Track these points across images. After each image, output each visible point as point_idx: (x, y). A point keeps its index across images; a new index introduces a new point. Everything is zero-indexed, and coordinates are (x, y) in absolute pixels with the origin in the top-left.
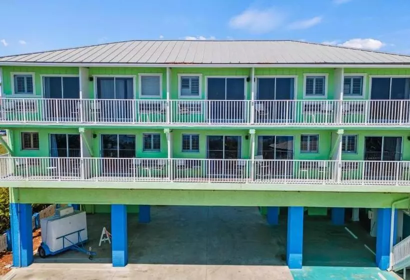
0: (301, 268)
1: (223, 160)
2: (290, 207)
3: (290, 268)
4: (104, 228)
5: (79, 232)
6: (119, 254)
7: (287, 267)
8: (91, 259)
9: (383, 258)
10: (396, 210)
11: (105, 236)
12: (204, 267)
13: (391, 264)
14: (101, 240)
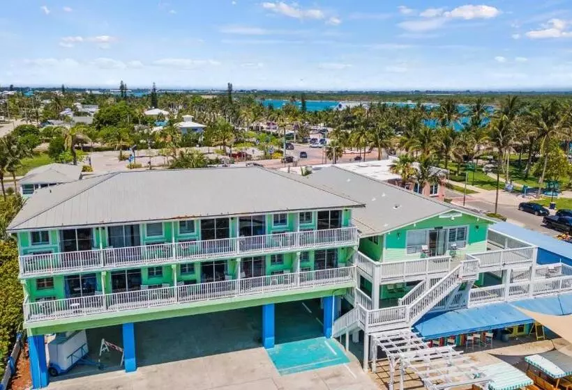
0: (273, 347)
1: (214, 282)
2: (264, 306)
3: (266, 348)
4: (103, 340)
5: (82, 348)
6: (131, 361)
7: (263, 348)
8: (101, 369)
9: (328, 329)
10: (336, 296)
11: (104, 346)
12: (201, 359)
13: (333, 334)
14: (101, 350)
